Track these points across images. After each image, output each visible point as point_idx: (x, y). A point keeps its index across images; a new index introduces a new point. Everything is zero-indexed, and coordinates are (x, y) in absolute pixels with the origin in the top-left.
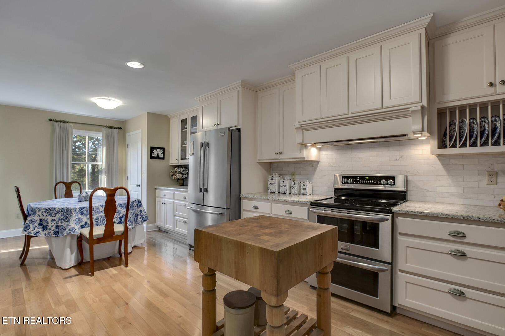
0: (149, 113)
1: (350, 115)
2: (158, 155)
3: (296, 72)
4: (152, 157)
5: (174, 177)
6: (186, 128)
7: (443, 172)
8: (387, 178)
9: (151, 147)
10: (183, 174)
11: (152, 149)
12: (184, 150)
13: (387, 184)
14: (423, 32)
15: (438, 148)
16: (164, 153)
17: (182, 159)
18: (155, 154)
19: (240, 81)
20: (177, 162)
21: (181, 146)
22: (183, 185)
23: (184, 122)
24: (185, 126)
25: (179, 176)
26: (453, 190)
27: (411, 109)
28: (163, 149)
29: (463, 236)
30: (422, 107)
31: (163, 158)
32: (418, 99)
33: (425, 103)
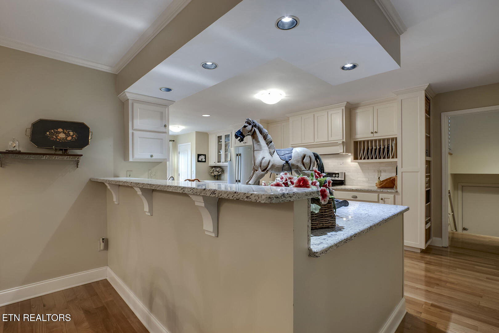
0: (196, 132)
1: (315, 143)
2: (202, 159)
3: (290, 118)
4: (198, 161)
5: (213, 174)
6: (222, 142)
7: (360, 171)
8: (335, 174)
9: (198, 154)
10: (218, 172)
11: (199, 155)
12: (219, 156)
13: (335, 177)
14: (344, 108)
15: (354, 160)
16: (205, 158)
17: (218, 162)
18: (200, 159)
19: (259, 119)
20: (215, 164)
21: (218, 154)
22: (218, 180)
23: (220, 138)
24: (220, 141)
25: (216, 173)
26: (364, 179)
27: (339, 143)
28: (205, 155)
29: (356, 197)
30: (343, 142)
31: (205, 162)
32: (342, 138)
33: (344, 140)
